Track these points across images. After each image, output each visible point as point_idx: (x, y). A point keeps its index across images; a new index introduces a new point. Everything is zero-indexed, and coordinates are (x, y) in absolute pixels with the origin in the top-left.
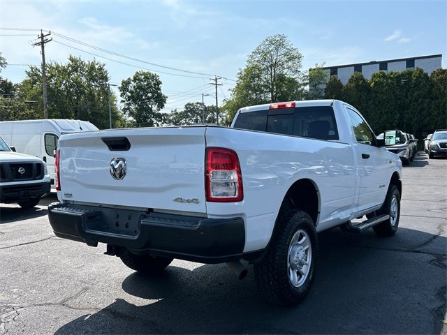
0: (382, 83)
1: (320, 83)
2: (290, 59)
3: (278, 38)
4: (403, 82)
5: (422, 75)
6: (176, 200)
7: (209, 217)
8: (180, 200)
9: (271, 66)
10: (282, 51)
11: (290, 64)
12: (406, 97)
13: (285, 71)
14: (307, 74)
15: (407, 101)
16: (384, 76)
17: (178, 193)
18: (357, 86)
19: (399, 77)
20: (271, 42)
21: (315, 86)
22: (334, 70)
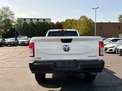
0: (38, 24)
1: (21, 23)
2: (11, 14)
3: (7, 8)
4: (43, 24)
5: (47, 23)
6: (89, 56)
7: (99, 60)
8: (90, 56)
9: (5, 16)
10: (8, 12)
11: (11, 16)
12: (44, 28)
13: (9, 18)
14: (17, 19)
15: (44, 29)
16: (39, 22)
17: (89, 54)
18: (32, 24)
19: (42, 23)
20: (4, 8)
21: (20, 23)
22: (25, 19)
